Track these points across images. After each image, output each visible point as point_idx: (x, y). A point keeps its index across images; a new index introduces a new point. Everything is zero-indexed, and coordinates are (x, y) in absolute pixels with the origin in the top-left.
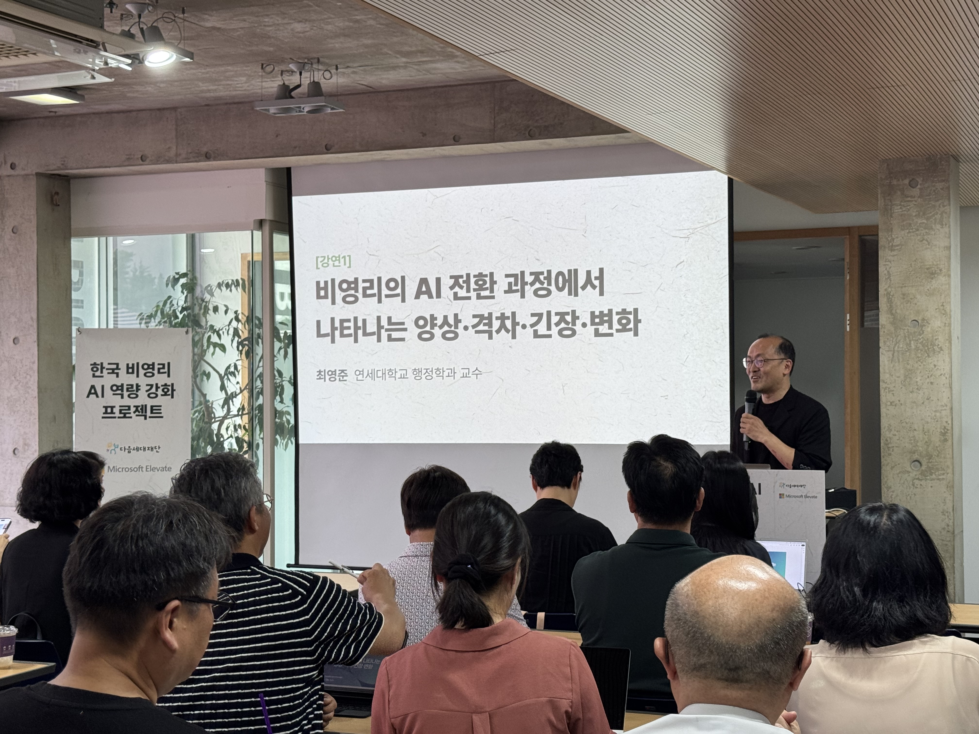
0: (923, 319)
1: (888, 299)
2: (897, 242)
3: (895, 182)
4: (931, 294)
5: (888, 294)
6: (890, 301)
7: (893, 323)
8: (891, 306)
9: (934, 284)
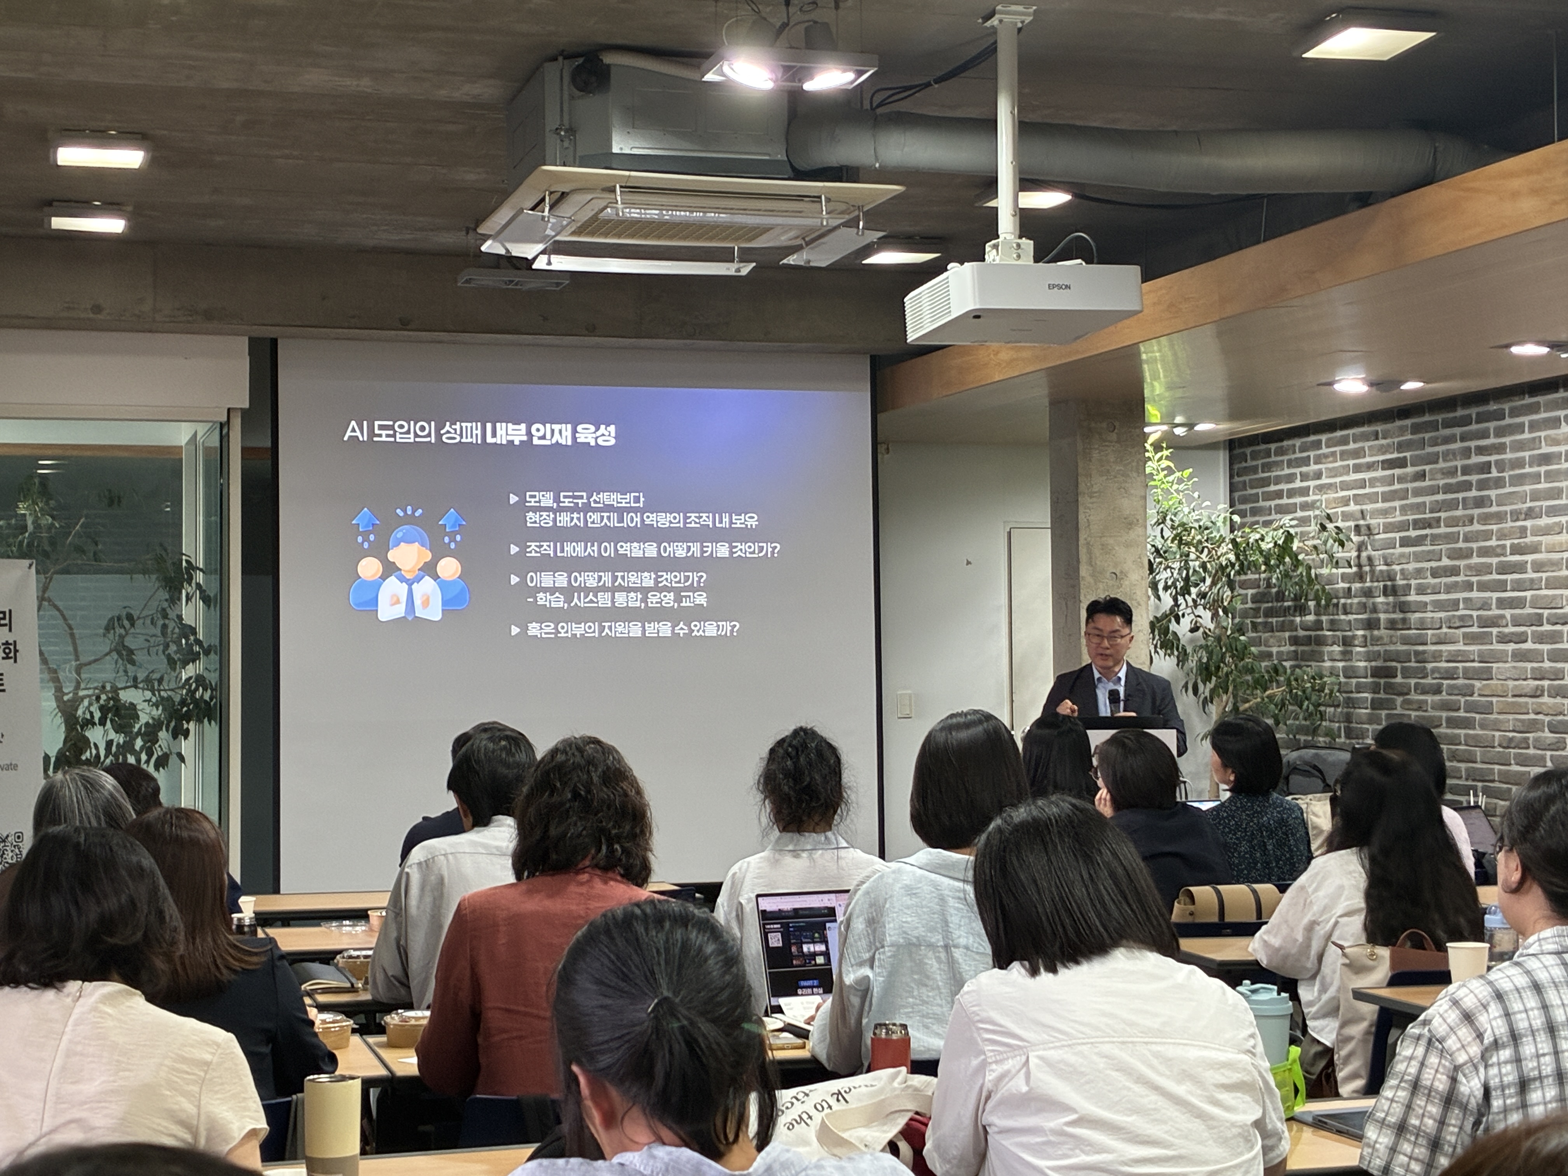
0: (1121, 572)
1: (1088, 549)
2: (1096, 488)
3: (1093, 425)
4: (1128, 545)
5: (1088, 543)
6: (1090, 552)
7: (1093, 575)
8: (1091, 558)
9: (1132, 535)
